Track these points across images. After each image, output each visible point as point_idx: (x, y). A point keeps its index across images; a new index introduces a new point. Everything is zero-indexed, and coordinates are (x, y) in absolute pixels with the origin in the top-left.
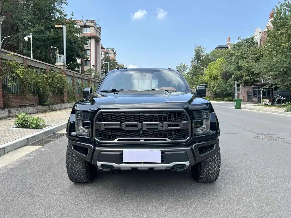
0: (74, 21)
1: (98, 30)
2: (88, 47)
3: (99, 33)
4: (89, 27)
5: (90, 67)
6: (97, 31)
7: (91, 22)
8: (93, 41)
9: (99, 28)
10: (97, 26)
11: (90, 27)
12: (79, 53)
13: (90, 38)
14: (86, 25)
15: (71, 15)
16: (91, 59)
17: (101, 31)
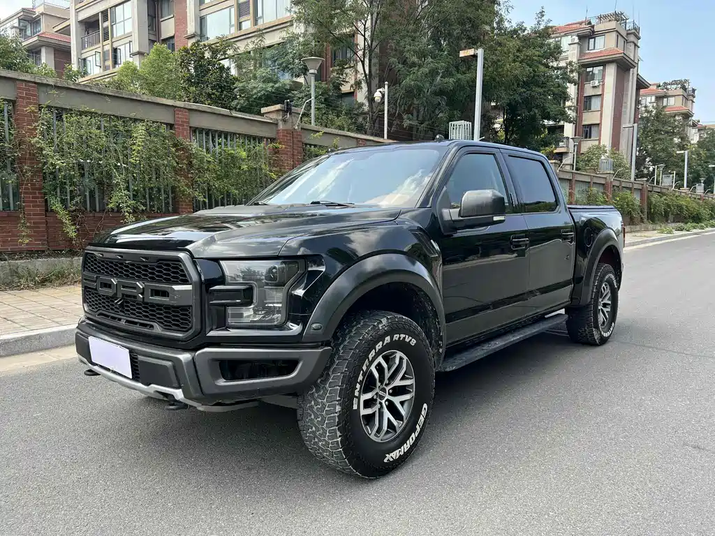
0: (547, 28)
1: (631, 36)
2: (596, 90)
3: (633, 46)
4: (603, 33)
5: (597, 143)
6: (626, 41)
7: (610, 21)
8: (611, 71)
9: (633, 31)
10: (629, 26)
11: (606, 35)
12: (549, 110)
13: (603, 64)
14: (593, 32)
15: (539, 15)
16: (601, 120)
17: (639, 38)
